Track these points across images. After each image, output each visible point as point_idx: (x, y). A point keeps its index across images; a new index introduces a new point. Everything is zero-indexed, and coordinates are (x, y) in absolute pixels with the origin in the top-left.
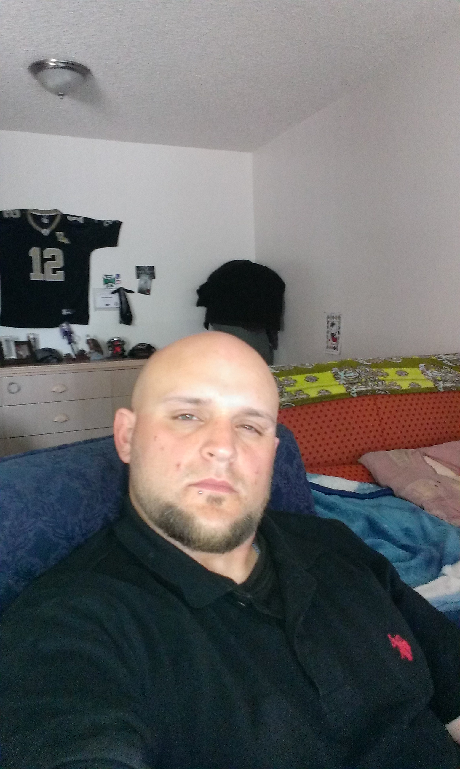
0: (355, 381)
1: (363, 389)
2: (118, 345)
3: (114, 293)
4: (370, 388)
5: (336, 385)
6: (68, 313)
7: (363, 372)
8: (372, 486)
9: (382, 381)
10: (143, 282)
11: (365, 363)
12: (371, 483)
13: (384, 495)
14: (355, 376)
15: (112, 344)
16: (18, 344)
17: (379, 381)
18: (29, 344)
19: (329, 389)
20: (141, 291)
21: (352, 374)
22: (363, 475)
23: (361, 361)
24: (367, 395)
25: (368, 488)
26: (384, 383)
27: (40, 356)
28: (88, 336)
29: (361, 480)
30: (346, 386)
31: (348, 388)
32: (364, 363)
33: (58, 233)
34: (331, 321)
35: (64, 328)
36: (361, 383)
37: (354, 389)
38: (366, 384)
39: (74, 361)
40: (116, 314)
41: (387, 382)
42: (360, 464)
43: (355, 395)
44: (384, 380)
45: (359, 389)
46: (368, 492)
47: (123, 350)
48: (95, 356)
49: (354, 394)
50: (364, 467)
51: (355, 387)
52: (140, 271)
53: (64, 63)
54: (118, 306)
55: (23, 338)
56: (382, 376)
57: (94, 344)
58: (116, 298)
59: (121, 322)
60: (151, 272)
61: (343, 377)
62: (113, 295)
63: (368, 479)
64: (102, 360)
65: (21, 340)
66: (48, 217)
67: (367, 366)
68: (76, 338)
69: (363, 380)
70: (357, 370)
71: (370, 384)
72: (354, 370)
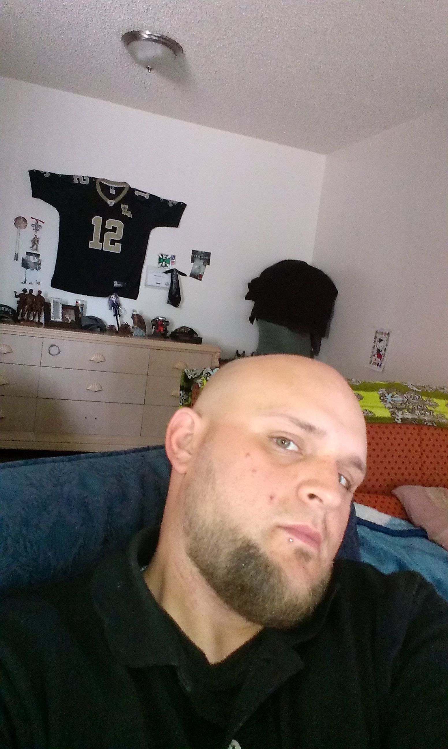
0: (402, 407)
1: (409, 416)
2: (162, 325)
3: (167, 272)
4: (416, 417)
5: (381, 407)
6: (120, 285)
7: (412, 398)
8: (403, 522)
9: (430, 411)
10: (196, 267)
11: (415, 389)
12: (403, 519)
13: (417, 536)
14: (403, 401)
15: (156, 322)
16: (66, 307)
17: (427, 410)
18: (77, 310)
19: (373, 410)
20: (193, 275)
21: (400, 399)
22: (395, 509)
23: (410, 387)
24: (412, 424)
25: (400, 525)
26: (432, 414)
27: (84, 323)
28: (134, 311)
29: (393, 514)
30: (391, 410)
31: (392, 413)
32: (413, 389)
33: (122, 206)
34: (379, 336)
35: (112, 299)
36: (408, 410)
37: (400, 415)
38: (413, 411)
39: (117, 333)
40: (165, 294)
41: (435, 414)
42: (394, 496)
43: (399, 422)
44: (431, 411)
45: (405, 416)
46: (399, 528)
47: (166, 331)
48: (137, 331)
49: (398, 420)
50: (398, 499)
51: (401, 412)
52: (196, 255)
53: (157, 36)
54: (169, 287)
55: (72, 303)
56: (432, 406)
57: (138, 319)
58: (167, 278)
59: (168, 303)
60: (207, 258)
61: (390, 399)
62: (165, 275)
63: (400, 514)
64: (143, 337)
65: (69, 304)
66: (116, 189)
67: (416, 392)
68: (122, 311)
69: (411, 407)
70: (405, 395)
71: (417, 412)
72: (402, 395)
